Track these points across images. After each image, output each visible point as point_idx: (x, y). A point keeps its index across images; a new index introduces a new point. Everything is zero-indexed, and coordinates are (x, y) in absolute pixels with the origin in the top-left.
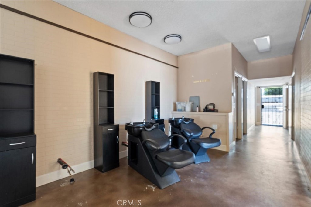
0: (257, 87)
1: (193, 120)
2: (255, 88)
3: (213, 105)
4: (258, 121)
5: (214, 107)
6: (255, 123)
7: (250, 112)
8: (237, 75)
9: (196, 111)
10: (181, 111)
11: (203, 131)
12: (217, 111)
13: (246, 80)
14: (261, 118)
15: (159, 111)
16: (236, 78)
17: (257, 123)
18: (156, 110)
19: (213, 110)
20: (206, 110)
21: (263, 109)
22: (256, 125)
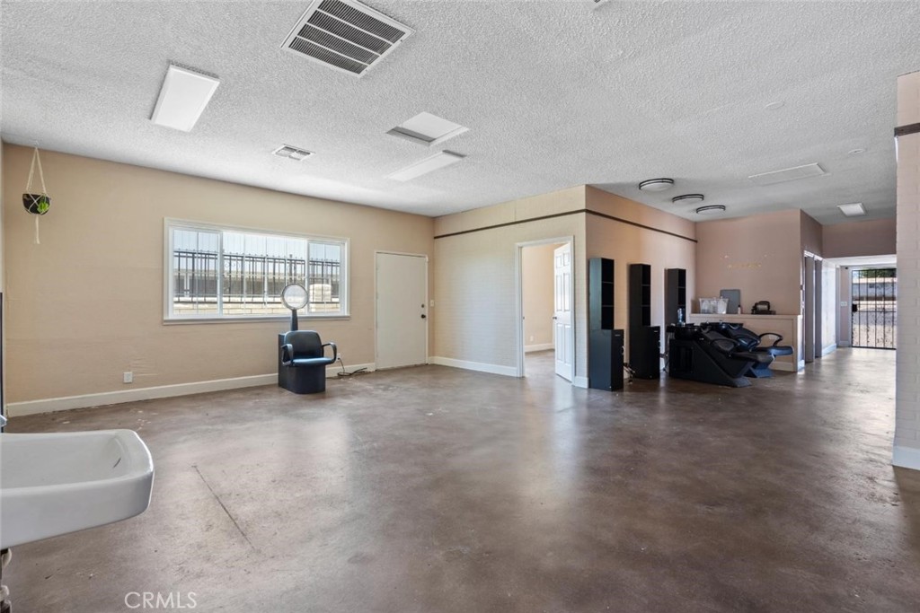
0: (841, 267)
1: (741, 325)
2: (837, 269)
3: (767, 303)
4: (841, 340)
5: (769, 307)
6: (837, 342)
7: (827, 318)
8: (807, 254)
9: (736, 313)
10: (708, 313)
11: (762, 338)
12: (774, 313)
13: (820, 259)
14: (850, 333)
15: (684, 313)
16: (806, 259)
17: (841, 343)
18: (680, 311)
19: (768, 312)
20: (755, 311)
21: (856, 314)
22: (838, 347)
